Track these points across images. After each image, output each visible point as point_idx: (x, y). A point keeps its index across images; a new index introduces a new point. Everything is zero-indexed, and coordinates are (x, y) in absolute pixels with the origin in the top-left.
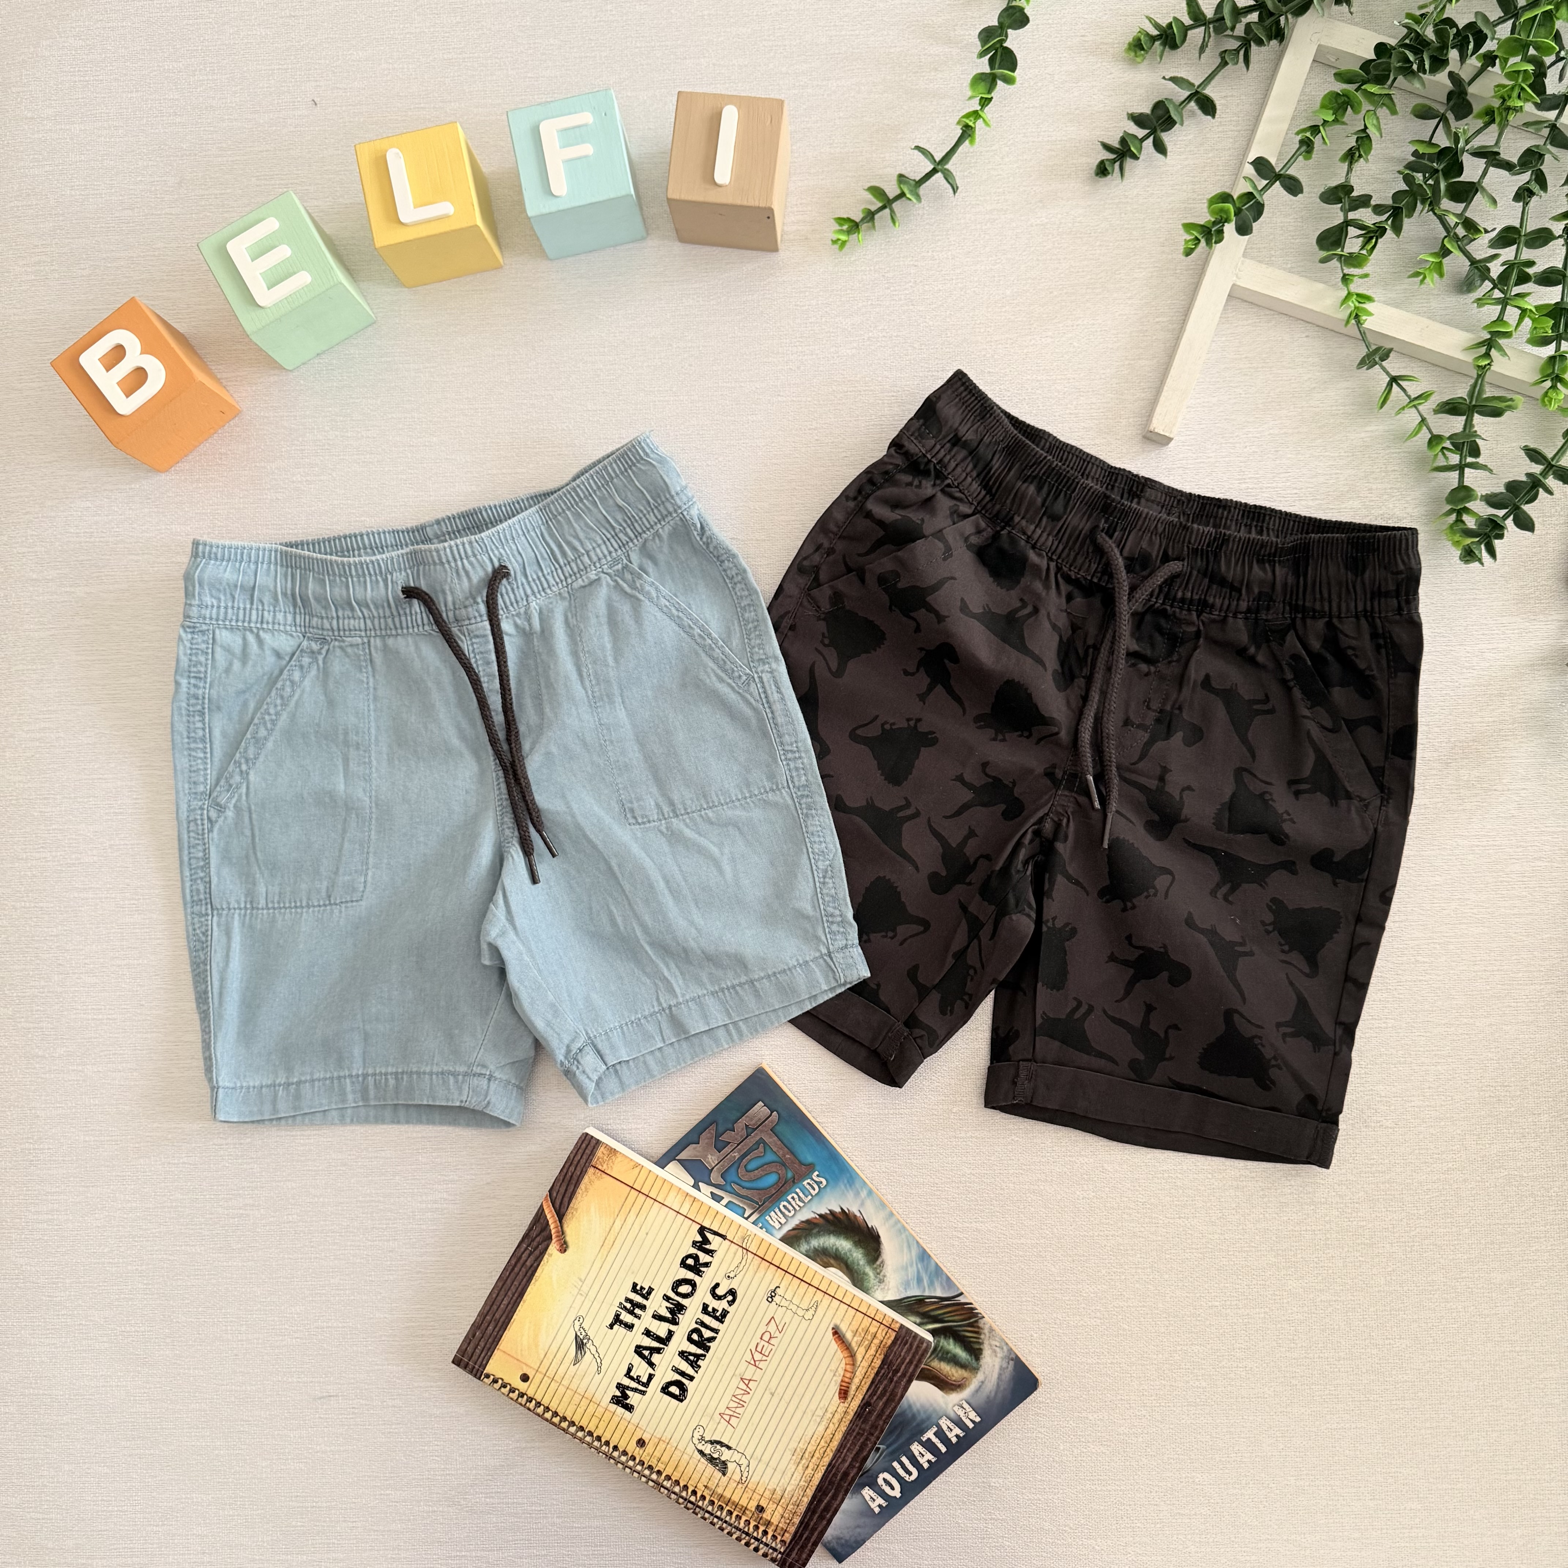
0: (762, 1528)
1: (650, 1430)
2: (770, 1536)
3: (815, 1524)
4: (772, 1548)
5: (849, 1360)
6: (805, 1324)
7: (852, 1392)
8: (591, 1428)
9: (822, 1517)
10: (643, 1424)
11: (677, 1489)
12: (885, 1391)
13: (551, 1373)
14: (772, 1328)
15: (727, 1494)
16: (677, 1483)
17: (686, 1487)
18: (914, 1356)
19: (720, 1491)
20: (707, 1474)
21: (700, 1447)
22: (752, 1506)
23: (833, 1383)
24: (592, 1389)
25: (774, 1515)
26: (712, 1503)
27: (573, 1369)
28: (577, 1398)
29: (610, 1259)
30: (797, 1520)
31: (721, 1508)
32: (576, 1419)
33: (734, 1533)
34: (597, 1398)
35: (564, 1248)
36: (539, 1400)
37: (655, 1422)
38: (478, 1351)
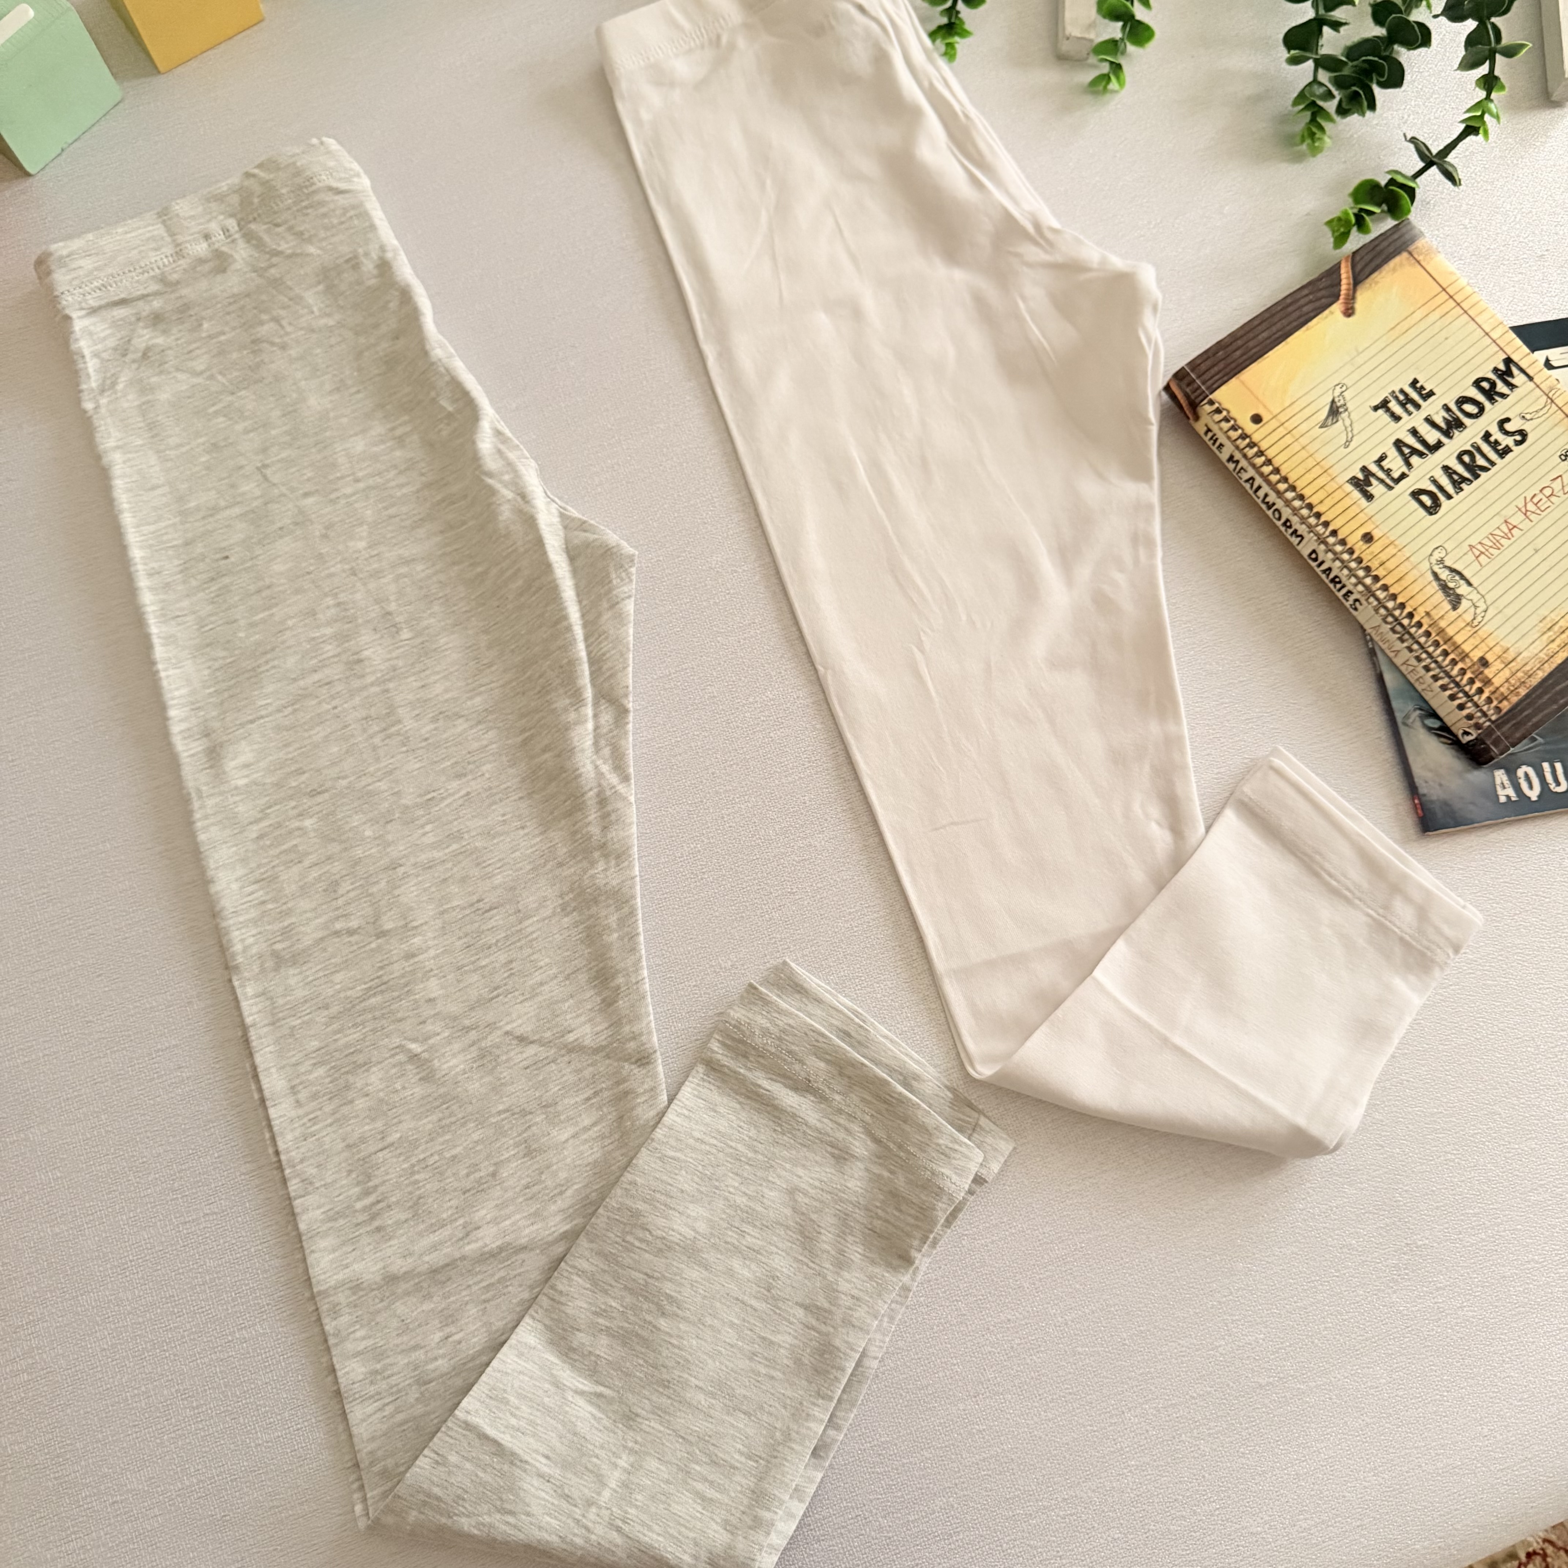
0: (1478, 684)
1: (1384, 529)
2: (1484, 696)
3: (1543, 704)
4: (1481, 711)
8: (1314, 500)
9: (1553, 701)
10: (1378, 519)
11: (1390, 604)
13: (1289, 425)
14: (1557, 485)
15: (1450, 631)
16: (1394, 597)
17: (1402, 606)
19: (1443, 624)
20: (1434, 601)
21: (1436, 569)
22: (1476, 655)
24: (1331, 461)
25: (1498, 675)
26: (1428, 634)
27: (1318, 431)
28: (1310, 463)
29: (1397, 345)
30: (1523, 692)
31: (1437, 644)
32: (1299, 485)
33: (1441, 678)
34: (1333, 472)
35: (1349, 312)
36: (1263, 449)
37: (1392, 522)
38: (1213, 371)
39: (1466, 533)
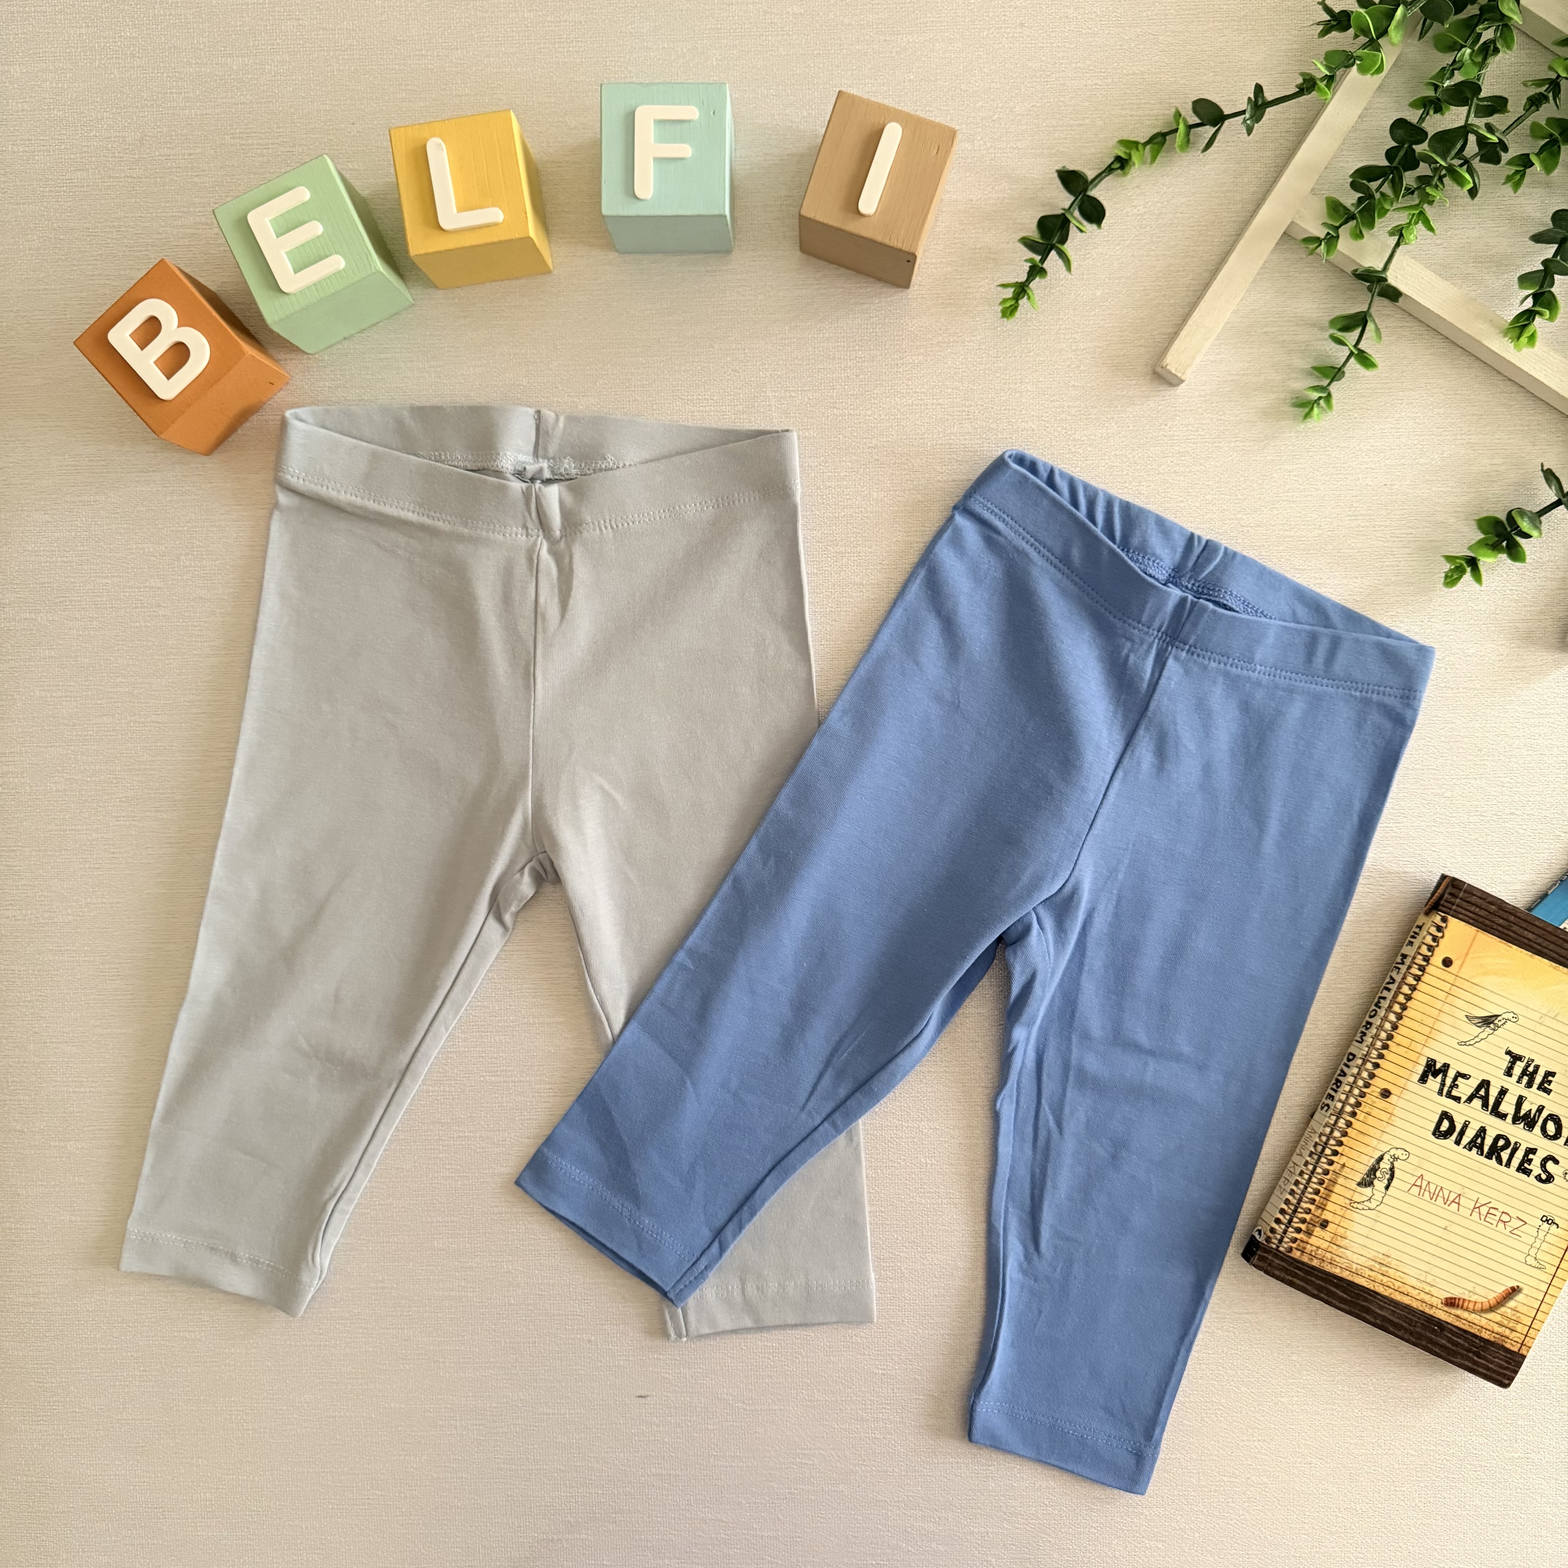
0: (1303, 1227)
1: (1401, 1103)
2: (1296, 1235)
3: (1312, 1281)
4: (1282, 1238)
6: (1522, 1257)
8: (1397, 1038)
10: (1407, 1095)
11: (1337, 1134)
12: (1457, 1344)
13: (1455, 991)
14: (1515, 1223)
15: (1337, 1189)
16: (1345, 1134)
17: (1340, 1144)
18: (1495, 1371)
19: (1341, 1180)
20: (1358, 1166)
22: (1327, 1216)
23: (1462, 1291)
24: (1440, 1037)
25: (1319, 1239)
26: (1326, 1172)
28: (1430, 1022)
31: (1321, 1183)
32: (1405, 1021)
33: (1294, 1198)
34: (1431, 1043)
36: (1423, 978)
37: (1410, 1107)
38: (1473, 908)
39: (1432, 1168)
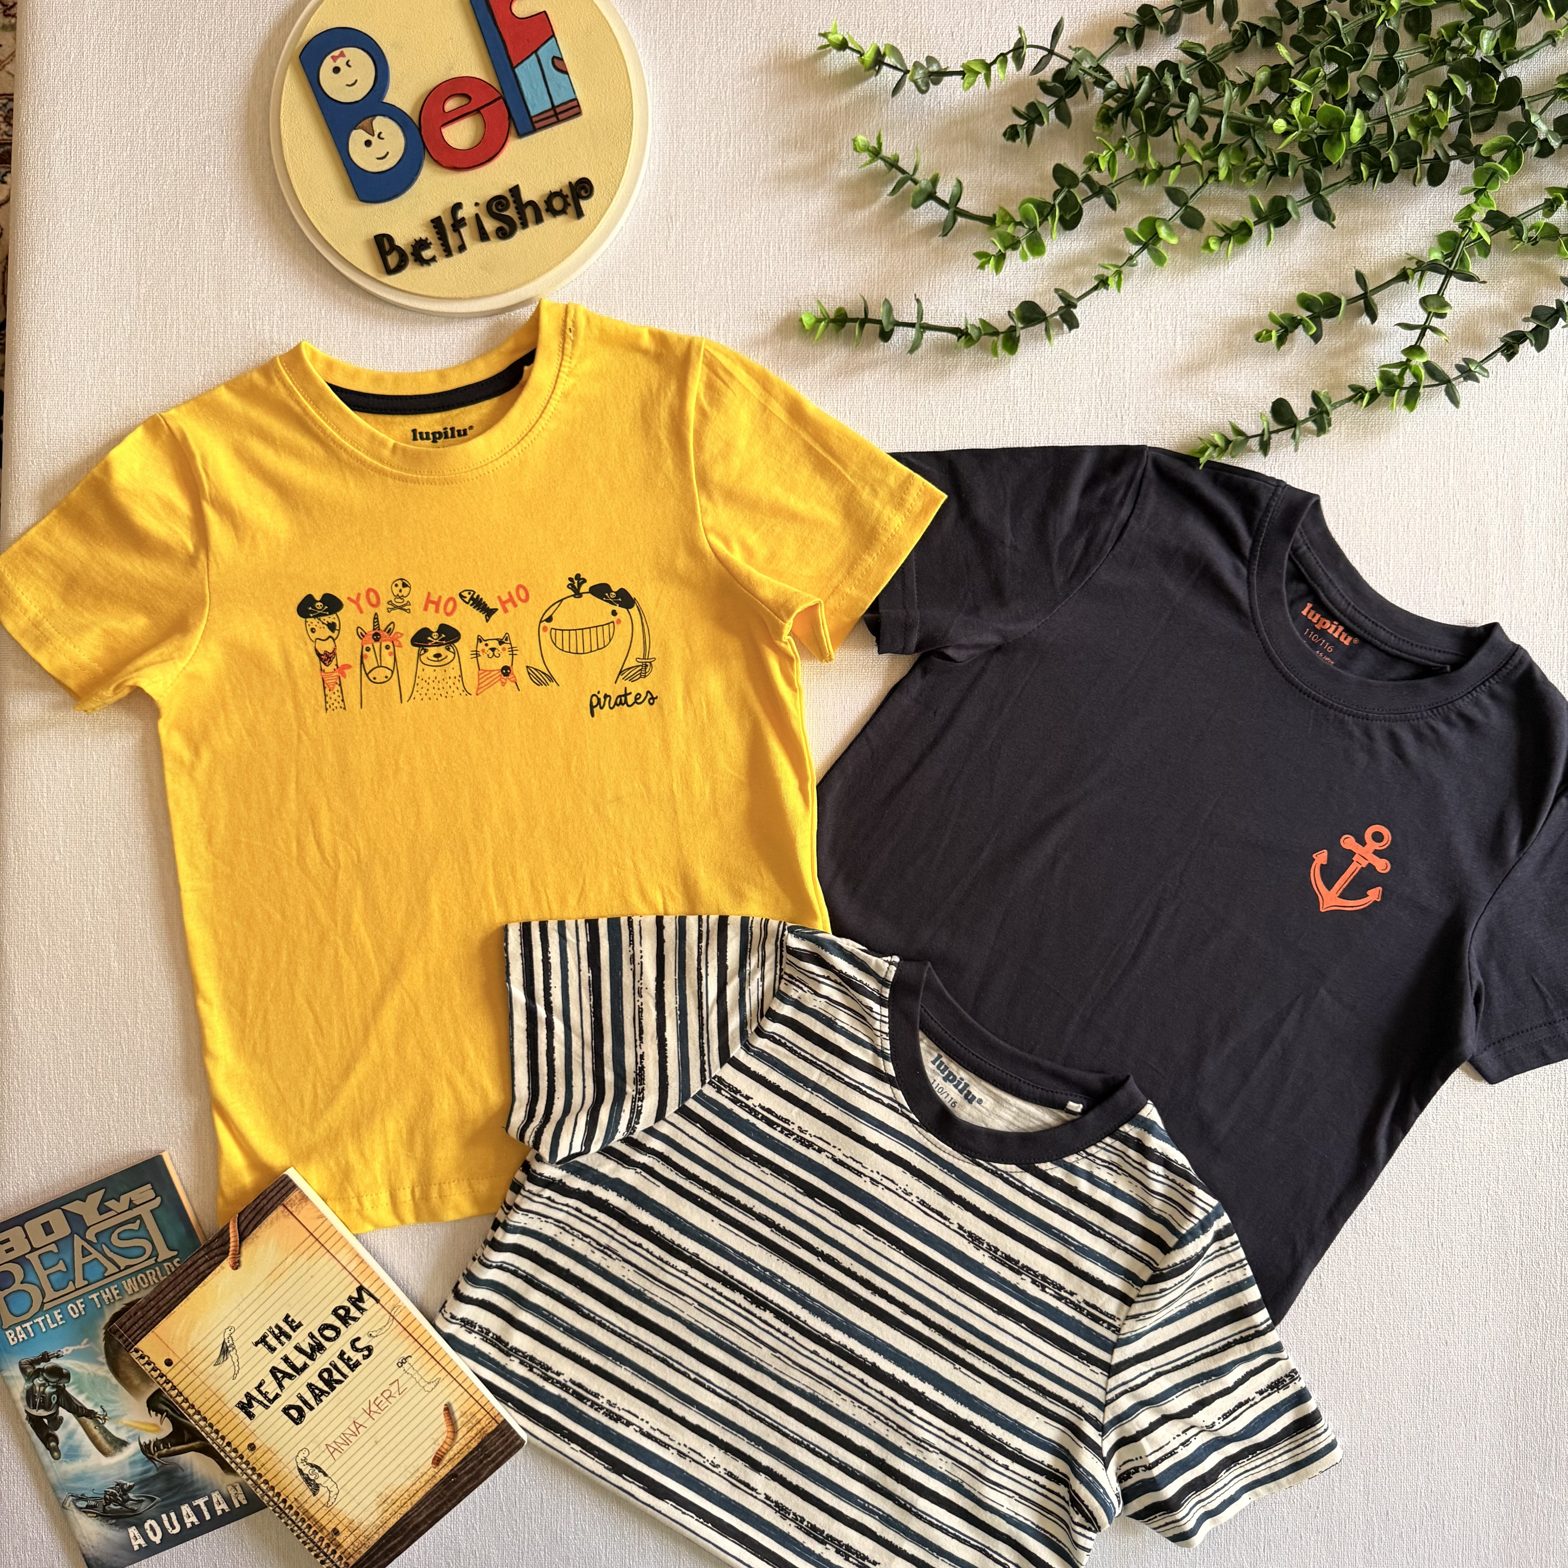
0: (332, 1548)
1: (263, 1439)
2: (337, 1556)
5: (450, 1435)
6: (424, 1393)
7: (444, 1461)
8: (213, 1421)
9: (385, 1555)
10: (258, 1433)
11: (271, 1493)
12: (473, 1469)
13: (192, 1366)
14: (394, 1389)
15: (312, 1511)
16: (273, 1488)
17: (278, 1494)
18: (507, 1448)
19: (306, 1506)
20: (300, 1490)
21: (301, 1466)
22: (330, 1527)
23: (431, 1449)
24: (223, 1391)
25: (346, 1540)
26: (297, 1514)
27: (212, 1368)
28: (208, 1394)
29: (273, 1288)
30: (364, 1551)
31: (303, 1521)
32: (202, 1410)
33: (308, 1543)
34: (226, 1399)
35: (236, 1265)
36: (175, 1384)
37: (269, 1433)
38: (135, 1328)
39: (323, 1435)
